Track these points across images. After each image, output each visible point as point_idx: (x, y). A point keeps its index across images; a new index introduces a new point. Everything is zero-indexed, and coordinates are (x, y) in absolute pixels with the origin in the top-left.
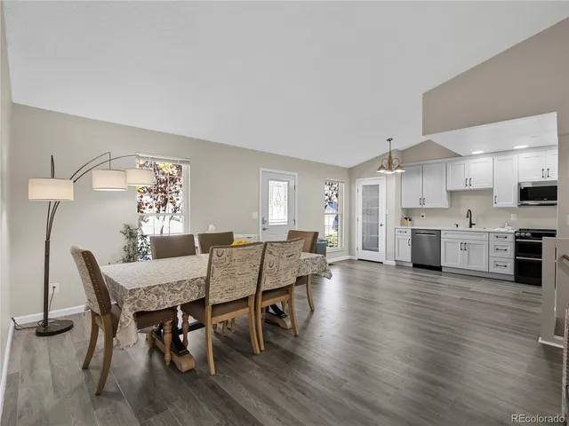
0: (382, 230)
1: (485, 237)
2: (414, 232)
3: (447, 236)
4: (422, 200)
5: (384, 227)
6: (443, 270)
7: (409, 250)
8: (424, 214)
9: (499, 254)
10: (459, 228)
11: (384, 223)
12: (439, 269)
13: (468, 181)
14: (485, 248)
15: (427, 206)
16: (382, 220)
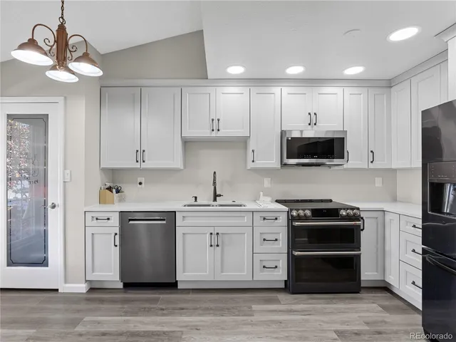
0: (55, 218)
1: (246, 220)
2: (125, 217)
3: (188, 222)
4: (140, 155)
5: (59, 211)
6: (180, 286)
7: (114, 255)
8: (143, 180)
9: (268, 247)
10: (199, 202)
11: (59, 201)
12: (172, 286)
13: (215, 123)
14: (247, 238)
15: (148, 164)
16: (55, 195)
